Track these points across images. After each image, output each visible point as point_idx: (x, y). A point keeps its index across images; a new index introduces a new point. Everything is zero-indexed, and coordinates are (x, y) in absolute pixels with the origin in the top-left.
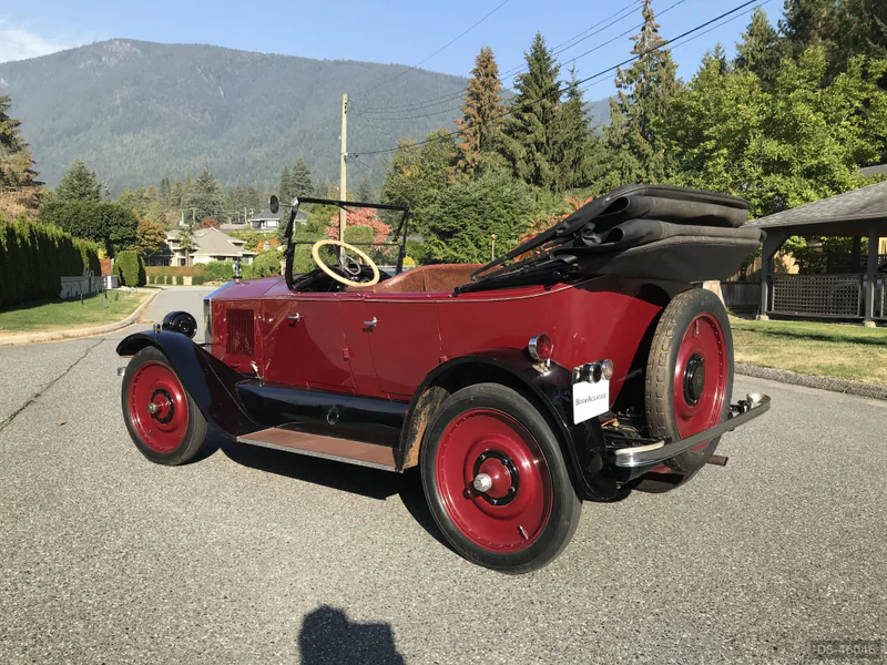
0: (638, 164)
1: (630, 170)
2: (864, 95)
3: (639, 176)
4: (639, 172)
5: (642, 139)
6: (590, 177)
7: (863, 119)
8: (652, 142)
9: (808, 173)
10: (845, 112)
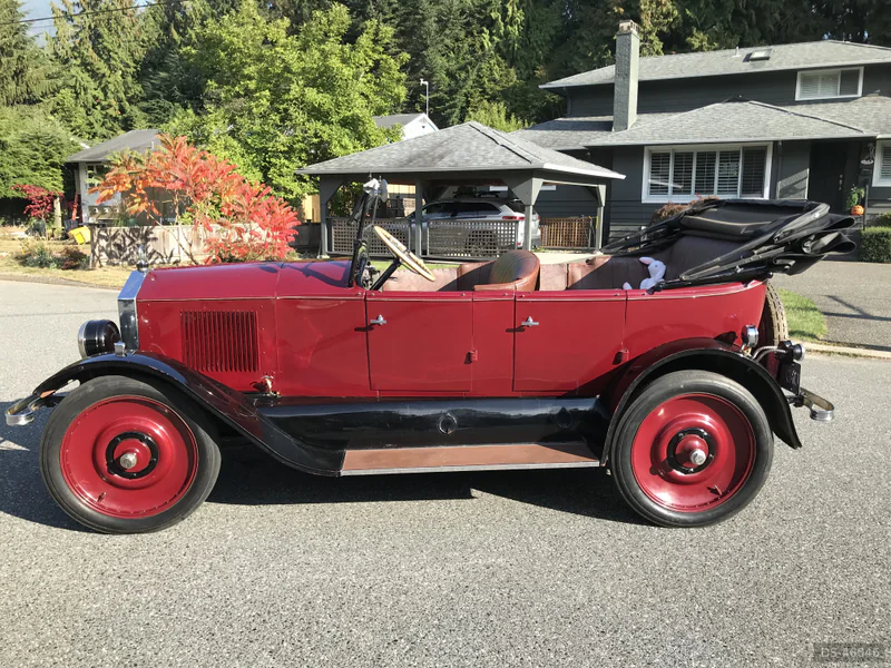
0: (92, 84)
1: (85, 90)
2: (376, 56)
3: (95, 98)
4: (95, 93)
5: (95, 55)
6: (37, 94)
7: (376, 78)
8: (107, 61)
9: (344, 123)
10: (362, 69)
